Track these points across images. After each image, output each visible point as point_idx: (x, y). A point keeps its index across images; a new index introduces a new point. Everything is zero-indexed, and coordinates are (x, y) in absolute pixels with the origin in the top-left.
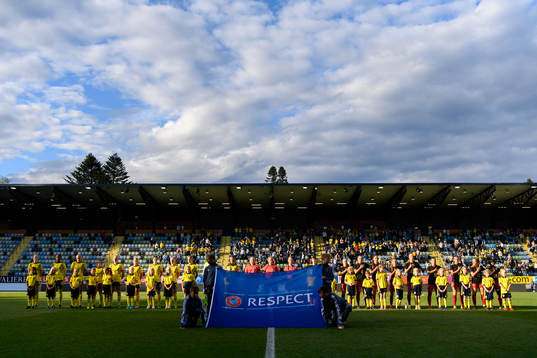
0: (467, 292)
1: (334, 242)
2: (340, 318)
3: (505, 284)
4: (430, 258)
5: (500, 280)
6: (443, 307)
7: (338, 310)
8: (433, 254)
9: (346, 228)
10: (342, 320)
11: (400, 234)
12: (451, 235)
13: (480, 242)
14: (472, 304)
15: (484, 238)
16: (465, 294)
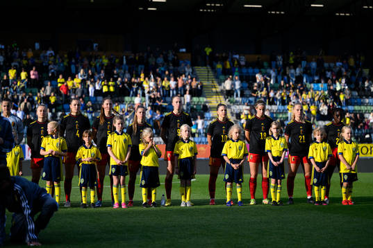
0: (278, 172)
1: (18, 76)
2: (31, 226)
3: (348, 156)
4: (206, 109)
5: (341, 147)
6: (234, 200)
7: (27, 212)
8: (213, 101)
9: (44, 48)
10: (36, 231)
11: (152, 61)
12: (248, 65)
13: (299, 79)
14: (286, 195)
15: (307, 71)
16: (274, 176)
